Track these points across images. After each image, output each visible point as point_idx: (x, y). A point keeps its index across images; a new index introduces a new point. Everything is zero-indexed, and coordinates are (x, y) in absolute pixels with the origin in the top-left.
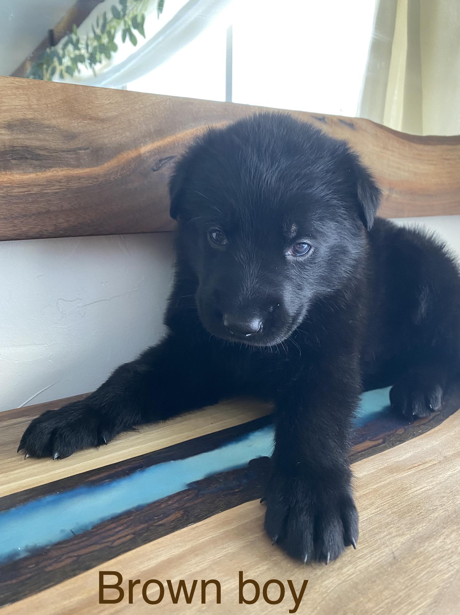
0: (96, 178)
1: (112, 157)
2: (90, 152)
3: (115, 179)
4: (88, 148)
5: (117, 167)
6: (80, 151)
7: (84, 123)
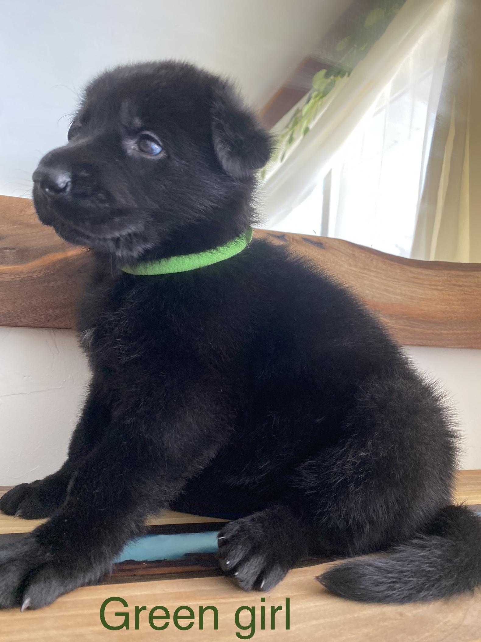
0: (19, 275)
1: (37, 258)
2: (15, 252)
3: (38, 277)
4: (14, 249)
5: (41, 266)
6: (6, 251)
7: (14, 227)
